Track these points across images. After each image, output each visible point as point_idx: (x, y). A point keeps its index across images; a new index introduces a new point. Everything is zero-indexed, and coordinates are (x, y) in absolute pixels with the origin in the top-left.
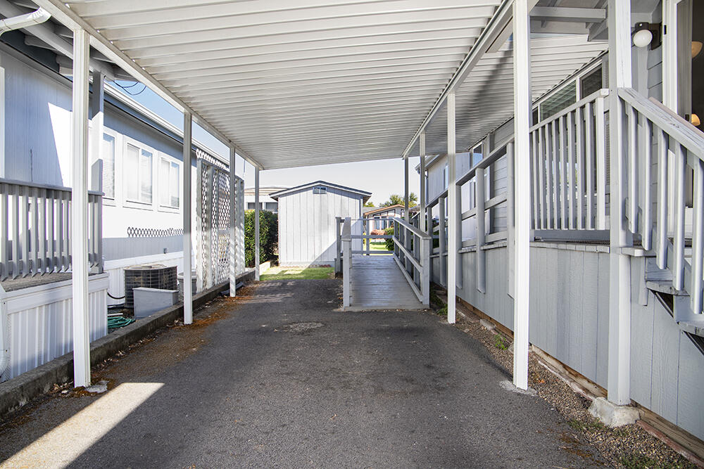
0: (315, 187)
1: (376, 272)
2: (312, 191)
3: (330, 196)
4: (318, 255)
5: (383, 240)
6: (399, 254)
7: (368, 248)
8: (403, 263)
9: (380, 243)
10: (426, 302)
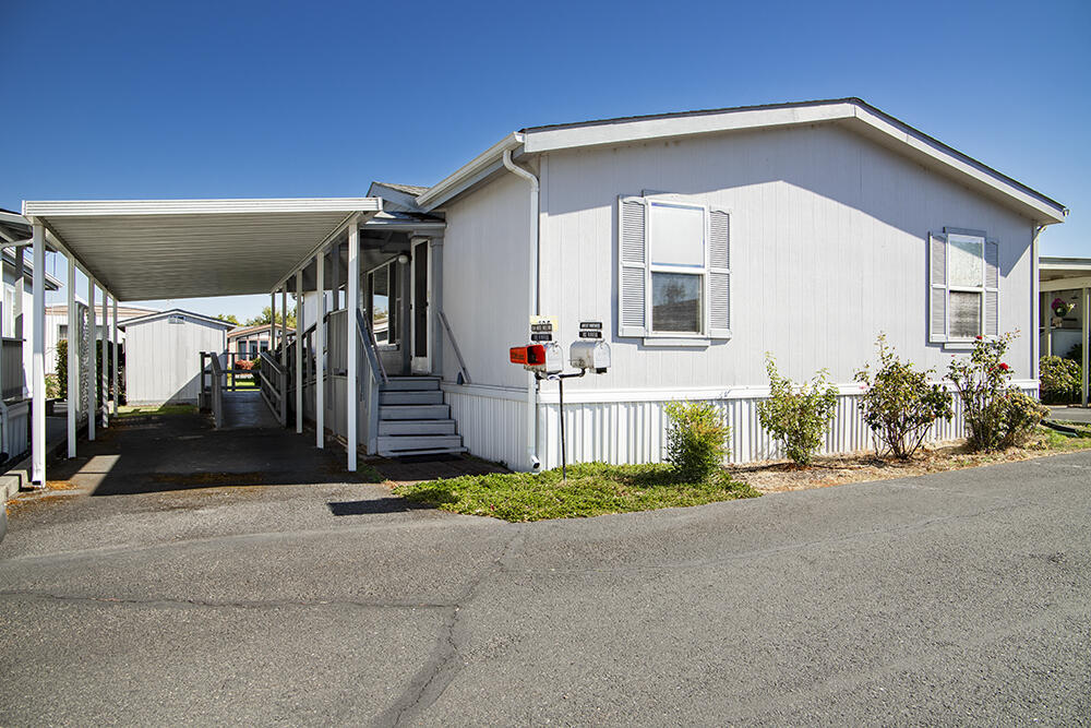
0: (171, 316)
1: (242, 405)
2: (167, 320)
3: (188, 325)
4: (174, 392)
5: (250, 376)
6: (266, 389)
7: (233, 384)
8: (269, 397)
9: (247, 380)
10: (284, 423)
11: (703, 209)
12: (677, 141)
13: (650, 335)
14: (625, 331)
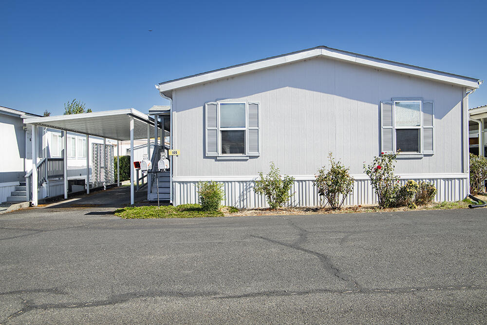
11: (245, 104)
12: (233, 77)
13: (220, 155)
14: (208, 154)
